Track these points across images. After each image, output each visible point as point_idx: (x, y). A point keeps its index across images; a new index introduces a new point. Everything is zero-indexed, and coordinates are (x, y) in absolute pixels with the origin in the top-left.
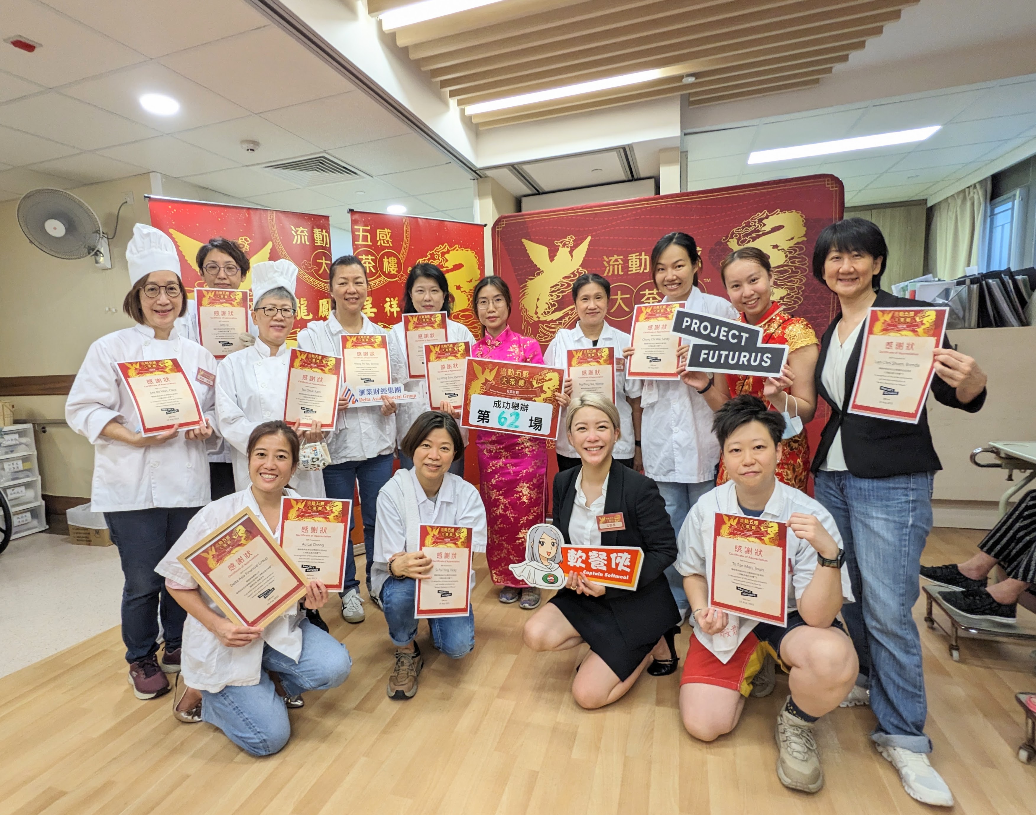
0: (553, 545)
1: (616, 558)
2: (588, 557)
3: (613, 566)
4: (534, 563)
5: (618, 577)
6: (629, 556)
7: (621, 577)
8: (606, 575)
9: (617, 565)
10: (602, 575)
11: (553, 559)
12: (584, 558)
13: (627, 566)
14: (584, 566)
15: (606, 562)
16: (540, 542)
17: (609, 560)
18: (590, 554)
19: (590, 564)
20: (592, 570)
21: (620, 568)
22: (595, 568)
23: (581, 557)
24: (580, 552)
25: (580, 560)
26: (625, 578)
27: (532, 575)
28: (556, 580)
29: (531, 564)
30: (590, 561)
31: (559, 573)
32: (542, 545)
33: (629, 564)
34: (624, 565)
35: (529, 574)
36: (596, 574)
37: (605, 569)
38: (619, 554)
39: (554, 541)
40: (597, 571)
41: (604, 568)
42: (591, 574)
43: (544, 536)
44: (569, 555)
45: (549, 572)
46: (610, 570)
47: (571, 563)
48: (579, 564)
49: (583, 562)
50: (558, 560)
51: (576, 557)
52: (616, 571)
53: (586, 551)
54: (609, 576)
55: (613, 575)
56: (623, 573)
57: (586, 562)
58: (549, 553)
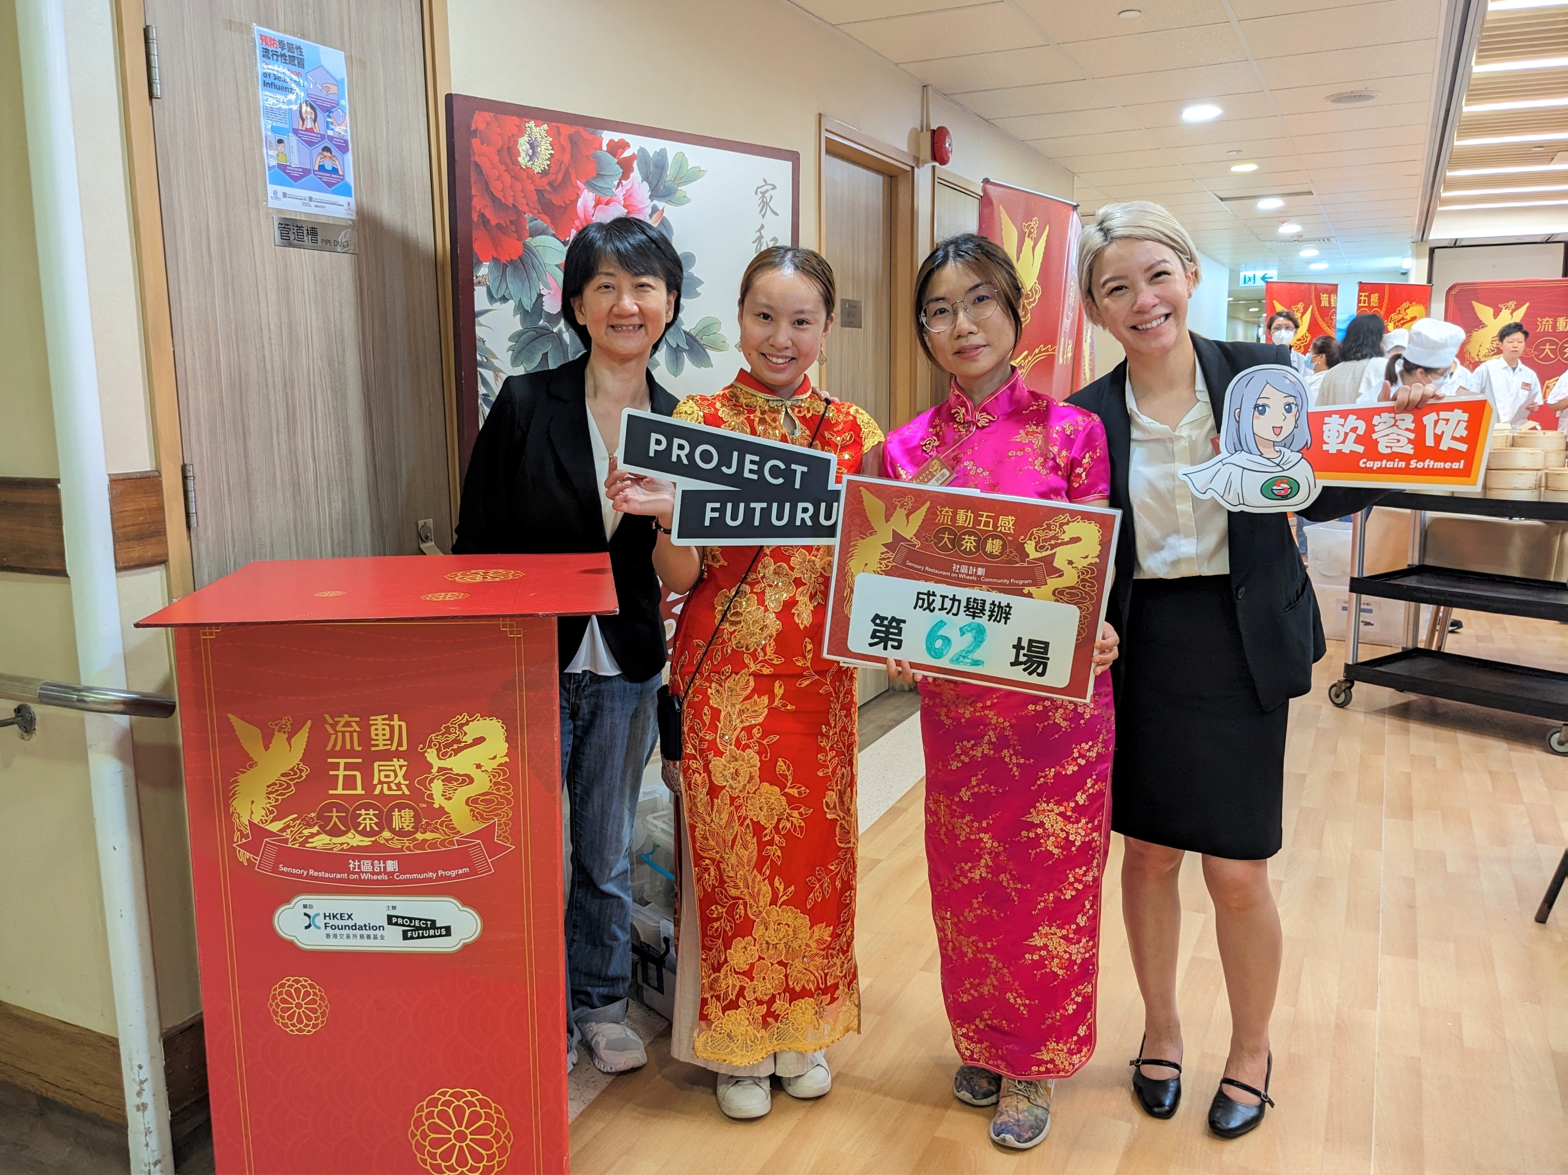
0: (1289, 411)
1: (1436, 422)
2: (1370, 429)
3: (1430, 442)
4: (1242, 458)
5: (1439, 465)
6: (1465, 416)
7: (1448, 465)
8: (1413, 464)
9: (1438, 438)
10: (1402, 464)
11: (1288, 443)
12: (1361, 431)
13: (1461, 440)
14: (1360, 449)
15: (1412, 436)
16: (1256, 406)
17: (1420, 430)
18: (1376, 420)
19: (1376, 442)
20: (1381, 457)
21: (1444, 446)
22: (1388, 451)
23: (1354, 430)
24: (1352, 418)
25: (1352, 436)
26: (1456, 465)
27: (1236, 485)
28: (1294, 487)
29: (1232, 459)
30: (1374, 436)
31: (1302, 472)
33: (1465, 433)
34: (1454, 438)
35: (1229, 484)
36: (1390, 465)
37: (1411, 452)
38: (1443, 414)
39: (1291, 400)
40: (1392, 456)
41: (1409, 450)
42: (1377, 465)
43: (1268, 391)
44: (1325, 428)
45: (1277, 472)
46: (1421, 450)
47: (1332, 447)
48: (1351, 446)
49: (1358, 440)
50: (1299, 444)
51: (1342, 431)
52: (1436, 453)
53: (1366, 414)
54: (1420, 465)
55: (1429, 463)
56: (1452, 455)
57: (1367, 440)
58: (1277, 430)
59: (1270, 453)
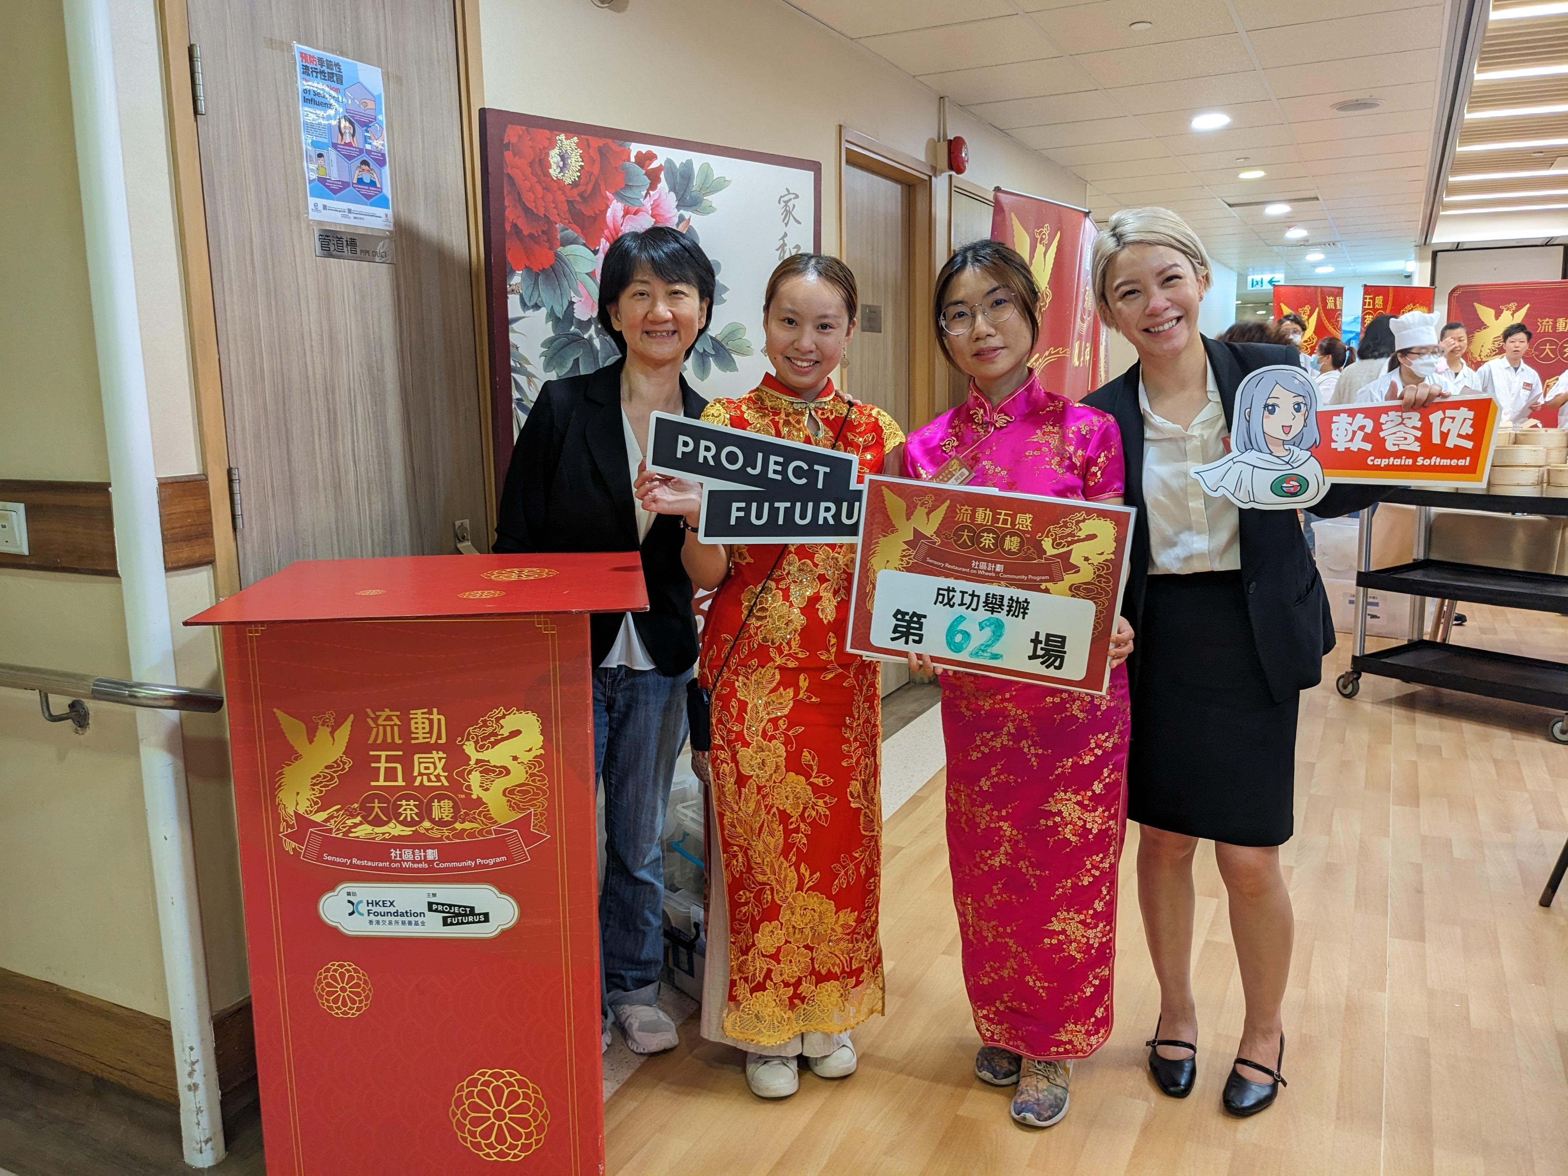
0: (1298, 410)
1: (1442, 420)
2: (1378, 427)
3: (1436, 439)
4: (1252, 456)
5: (1446, 462)
6: (1471, 414)
7: (1454, 462)
8: (1420, 461)
9: (1444, 436)
10: (1410, 462)
11: (1297, 442)
12: (1369, 430)
13: (1467, 437)
14: (1368, 447)
15: (1419, 434)
16: (1266, 406)
17: (1426, 428)
18: (1383, 418)
19: (1384, 440)
20: (1388, 454)
21: (1450, 444)
22: (1396, 449)
23: (1362, 428)
24: (1360, 416)
25: (1360, 435)
26: (1462, 462)
27: (1246, 483)
28: (1303, 485)
29: (1242, 458)
30: (1382, 434)
31: (1311, 470)
32: (1272, 412)
33: (1470, 431)
34: (1460, 436)
35: (1239, 482)
36: (1397, 462)
37: (1418, 449)
38: (1449, 413)
39: (1300, 399)
40: (1399, 454)
41: (1416, 447)
42: (1385, 462)
43: (1278, 391)
44: (1334, 426)
45: (1286, 470)
46: (1428, 447)
47: (1340, 445)
48: (1358, 444)
49: (1366, 439)
50: (1308, 442)
51: (1351, 429)
52: (1442, 451)
53: (1374, 413)
54: (1427, 462)
55: (1435, 460)
56: (1459, 452)
57: (1375, 438)
58: (1287, 429)
59: (1279, 451)
